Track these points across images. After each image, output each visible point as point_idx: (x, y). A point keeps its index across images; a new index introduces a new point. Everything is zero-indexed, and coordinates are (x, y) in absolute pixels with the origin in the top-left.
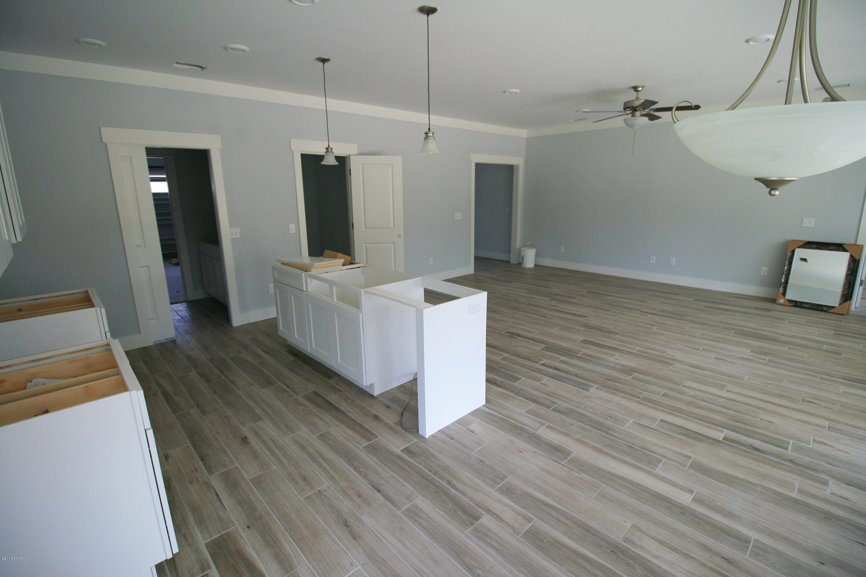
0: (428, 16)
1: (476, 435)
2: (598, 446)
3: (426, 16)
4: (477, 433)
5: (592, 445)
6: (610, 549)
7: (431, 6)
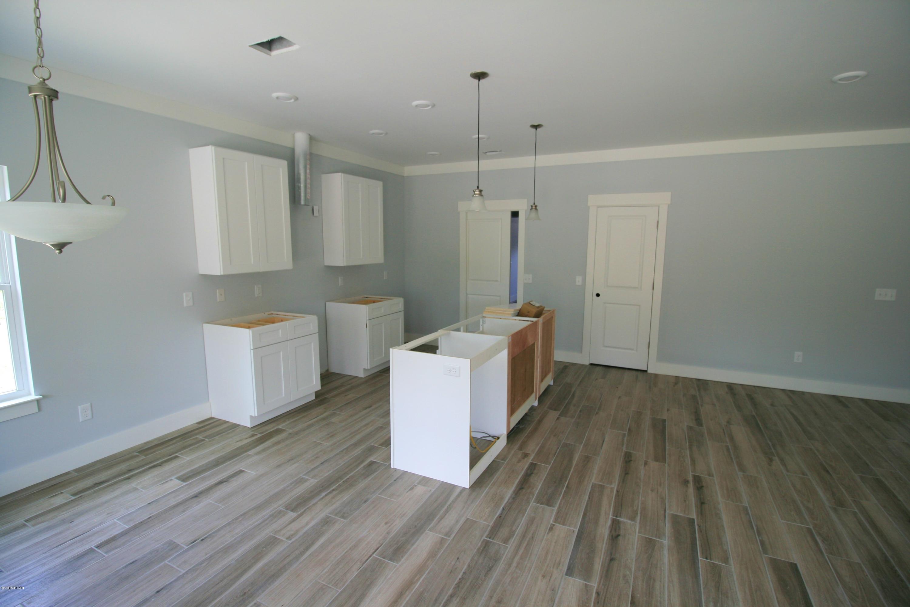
0: (479, 81)
1: (407, 492)
2: (417, 586)
3: (477, 81)
4: (409, 492)
5: (418, 580)
6: (247, 592)
7: (477, 72)
